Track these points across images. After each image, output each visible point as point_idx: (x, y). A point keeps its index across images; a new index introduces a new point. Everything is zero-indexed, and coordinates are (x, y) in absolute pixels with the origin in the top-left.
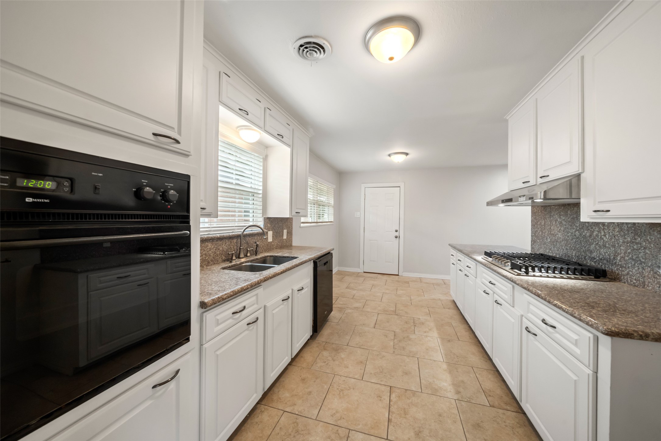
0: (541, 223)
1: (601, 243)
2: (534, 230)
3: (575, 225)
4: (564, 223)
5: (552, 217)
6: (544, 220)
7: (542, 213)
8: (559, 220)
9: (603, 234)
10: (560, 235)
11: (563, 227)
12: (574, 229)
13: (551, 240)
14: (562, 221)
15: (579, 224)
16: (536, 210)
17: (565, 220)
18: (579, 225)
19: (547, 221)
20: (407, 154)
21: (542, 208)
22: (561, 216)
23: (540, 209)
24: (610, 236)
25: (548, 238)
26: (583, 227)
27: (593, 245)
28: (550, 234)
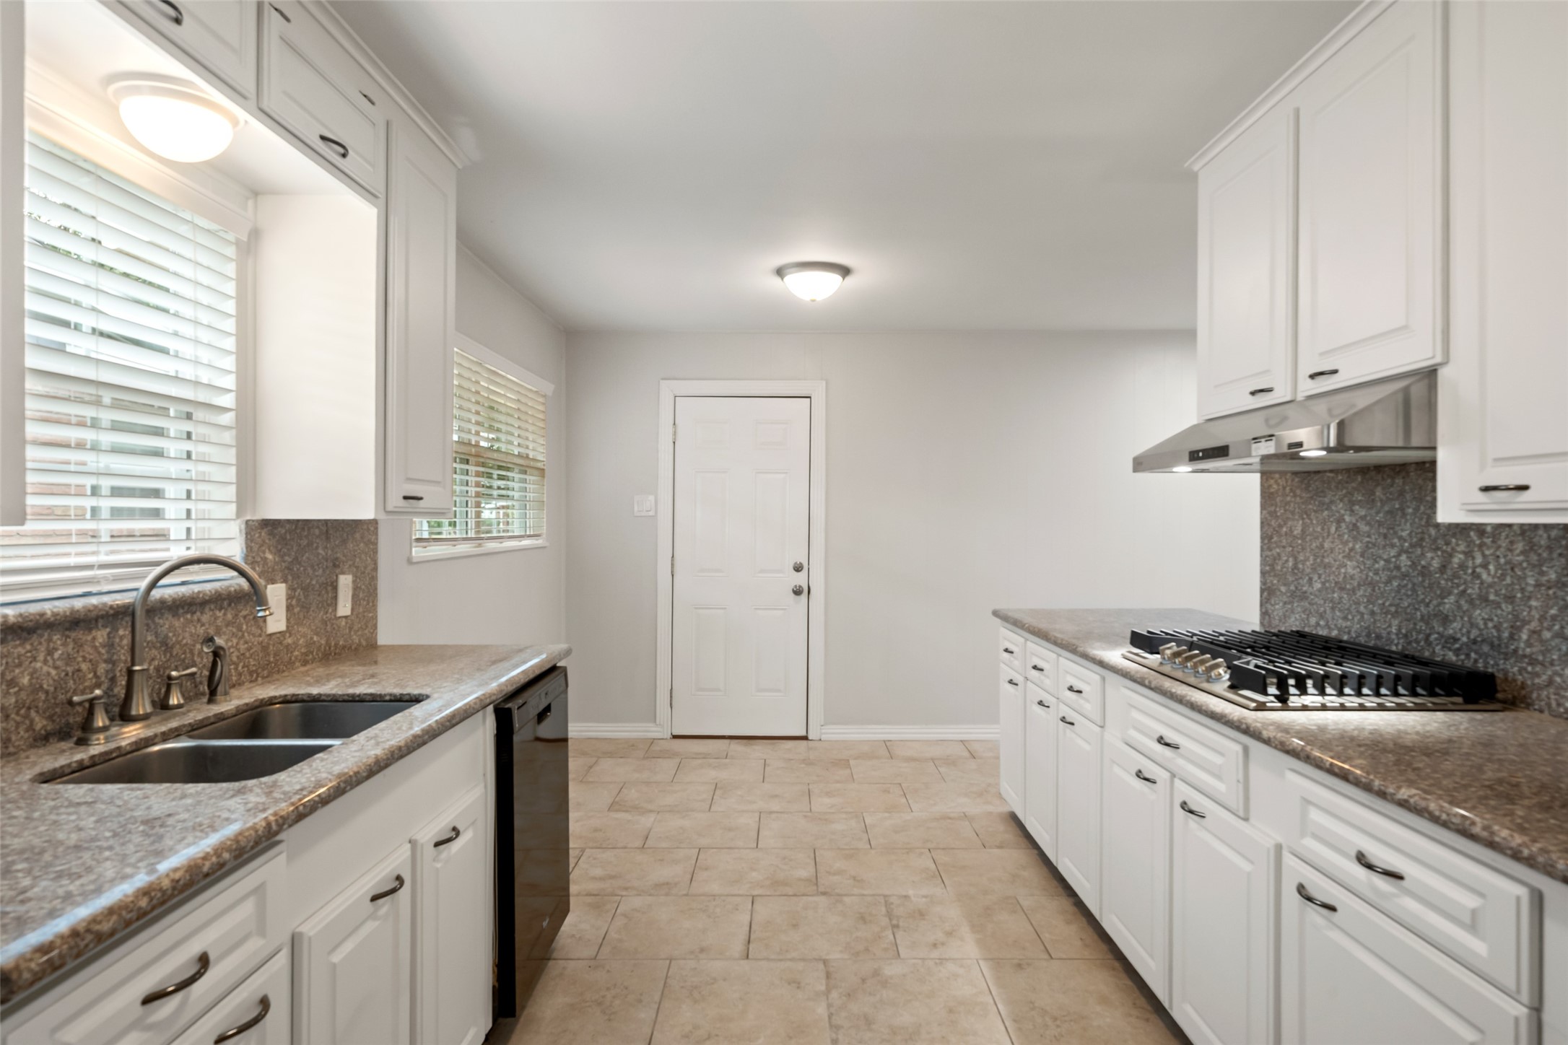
0: (1291, 528)
1: (1473, 591)
2: (1269, 553)
3: (1395, 533)
4: (1364, 528)
5: (1327, 509)
6: (1303, 519)
7: (1295, 496)
8: (1347, 518)
9: (1479, 560)
10: (1351, 568)
11: (1361, 542)
12: (1393, 546)
13: (1323, 583)
14: (1357, 521)
15: (1408, 532)
16: (1275, 486)
17: (1368, 518)
18: (1410, 535)
19: (1312, 523)
20: (845, 271)
21: (1297, 480)
22: (1354, 505)
23: (1289, 483)
24: (1498, 567)
25: (1315, 577)
26: (1422, 539)
27: (1452, 599)
28: (1319, 566)
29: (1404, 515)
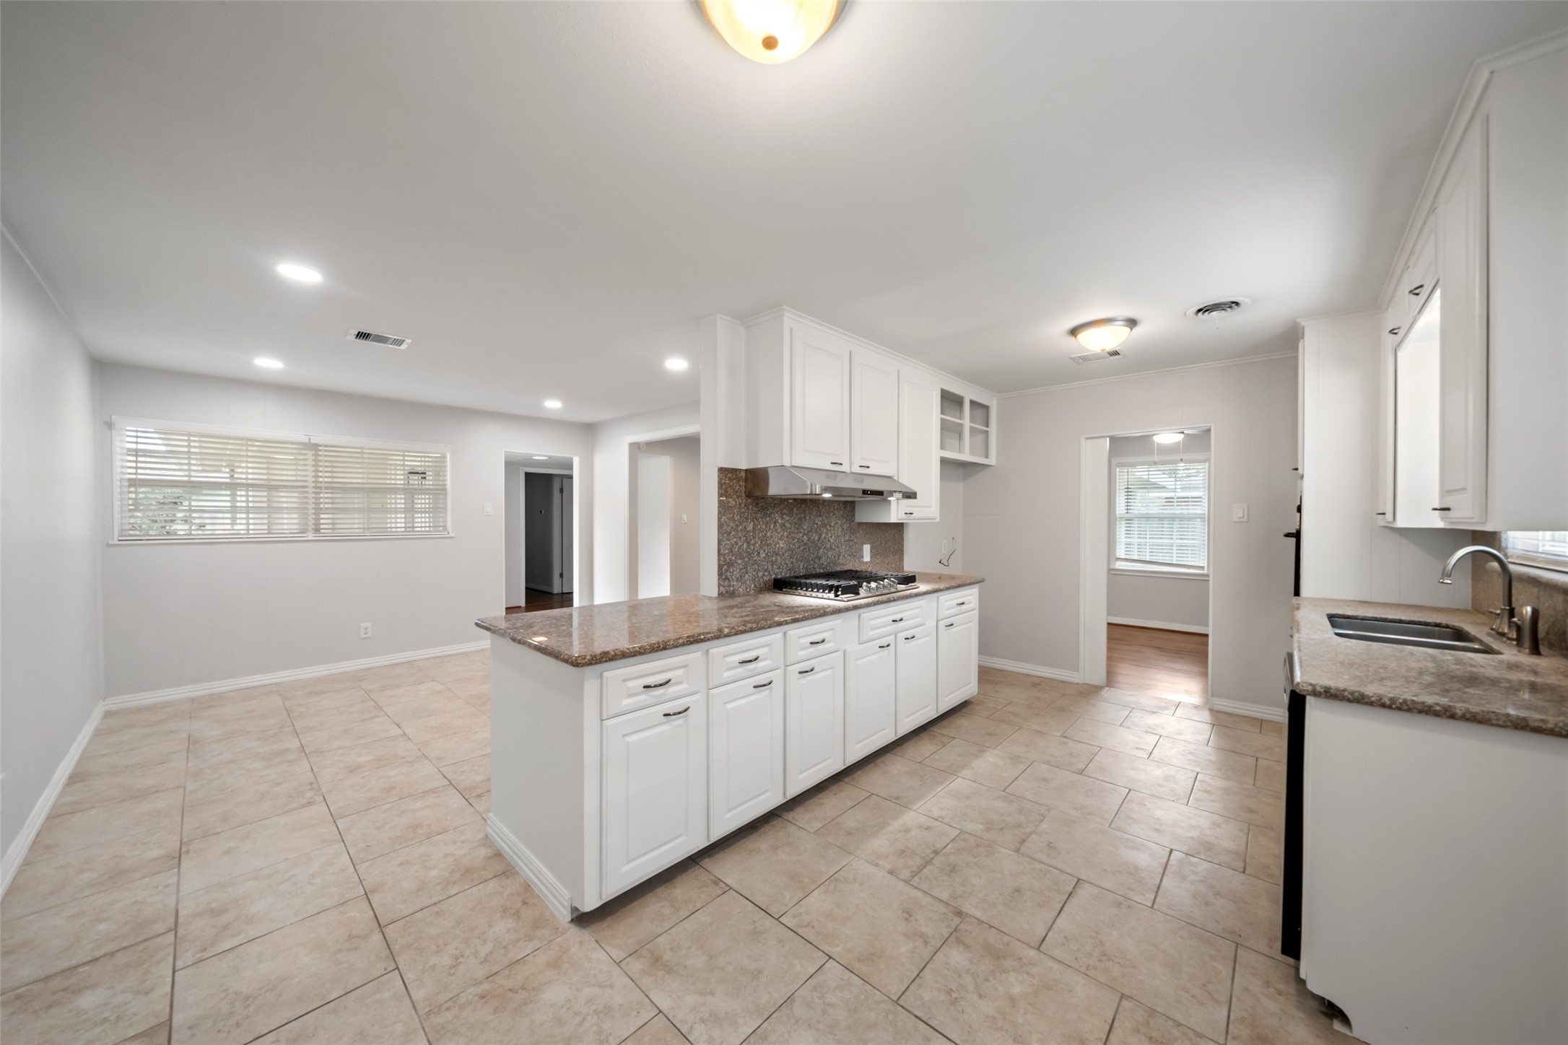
0: (745, 527)
1: (828, 546)
2: (728, 542)
4: (788, 525)
6: (754, 522)
7: (748, 509)
8: (780, 521)
9: (830, 535)
10: (782, 544)
12: (801, 532)
13: (767, 554)
16: (734, 503)
21: (749, 500)
23: (744, 501)
24: (835, 537)
27: (822, 550)
28: (764, 545)
29: (805, 520)
